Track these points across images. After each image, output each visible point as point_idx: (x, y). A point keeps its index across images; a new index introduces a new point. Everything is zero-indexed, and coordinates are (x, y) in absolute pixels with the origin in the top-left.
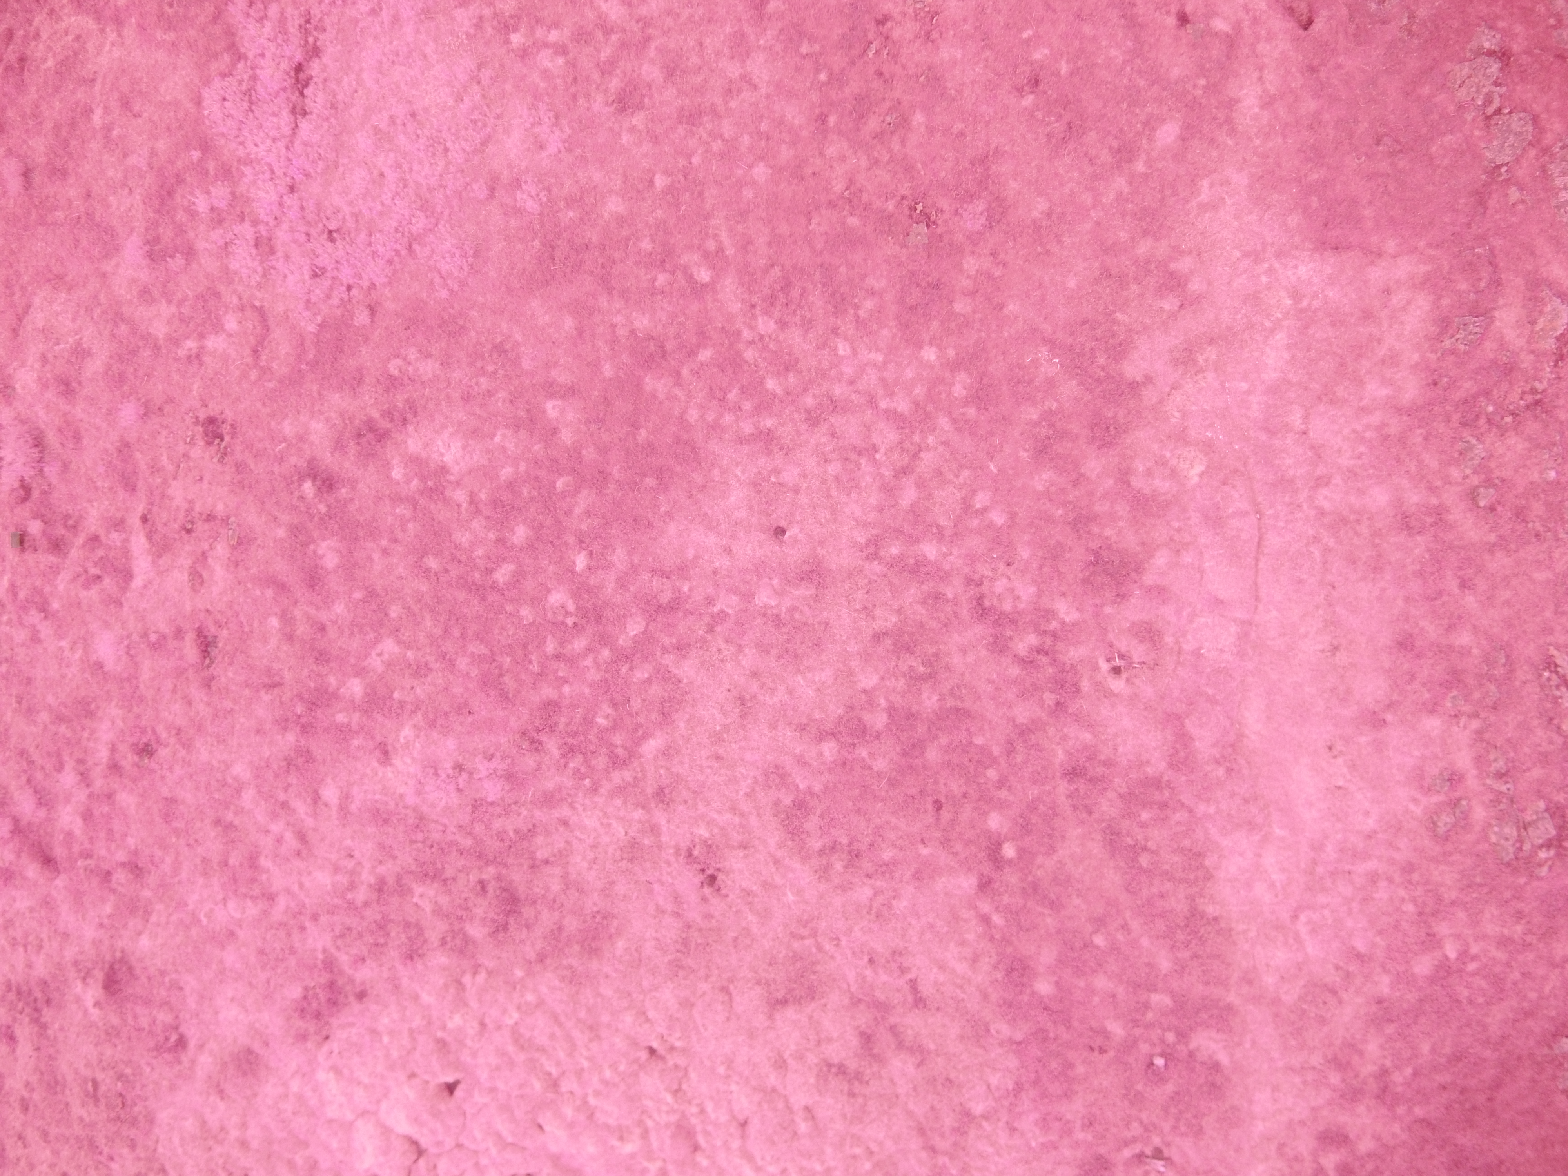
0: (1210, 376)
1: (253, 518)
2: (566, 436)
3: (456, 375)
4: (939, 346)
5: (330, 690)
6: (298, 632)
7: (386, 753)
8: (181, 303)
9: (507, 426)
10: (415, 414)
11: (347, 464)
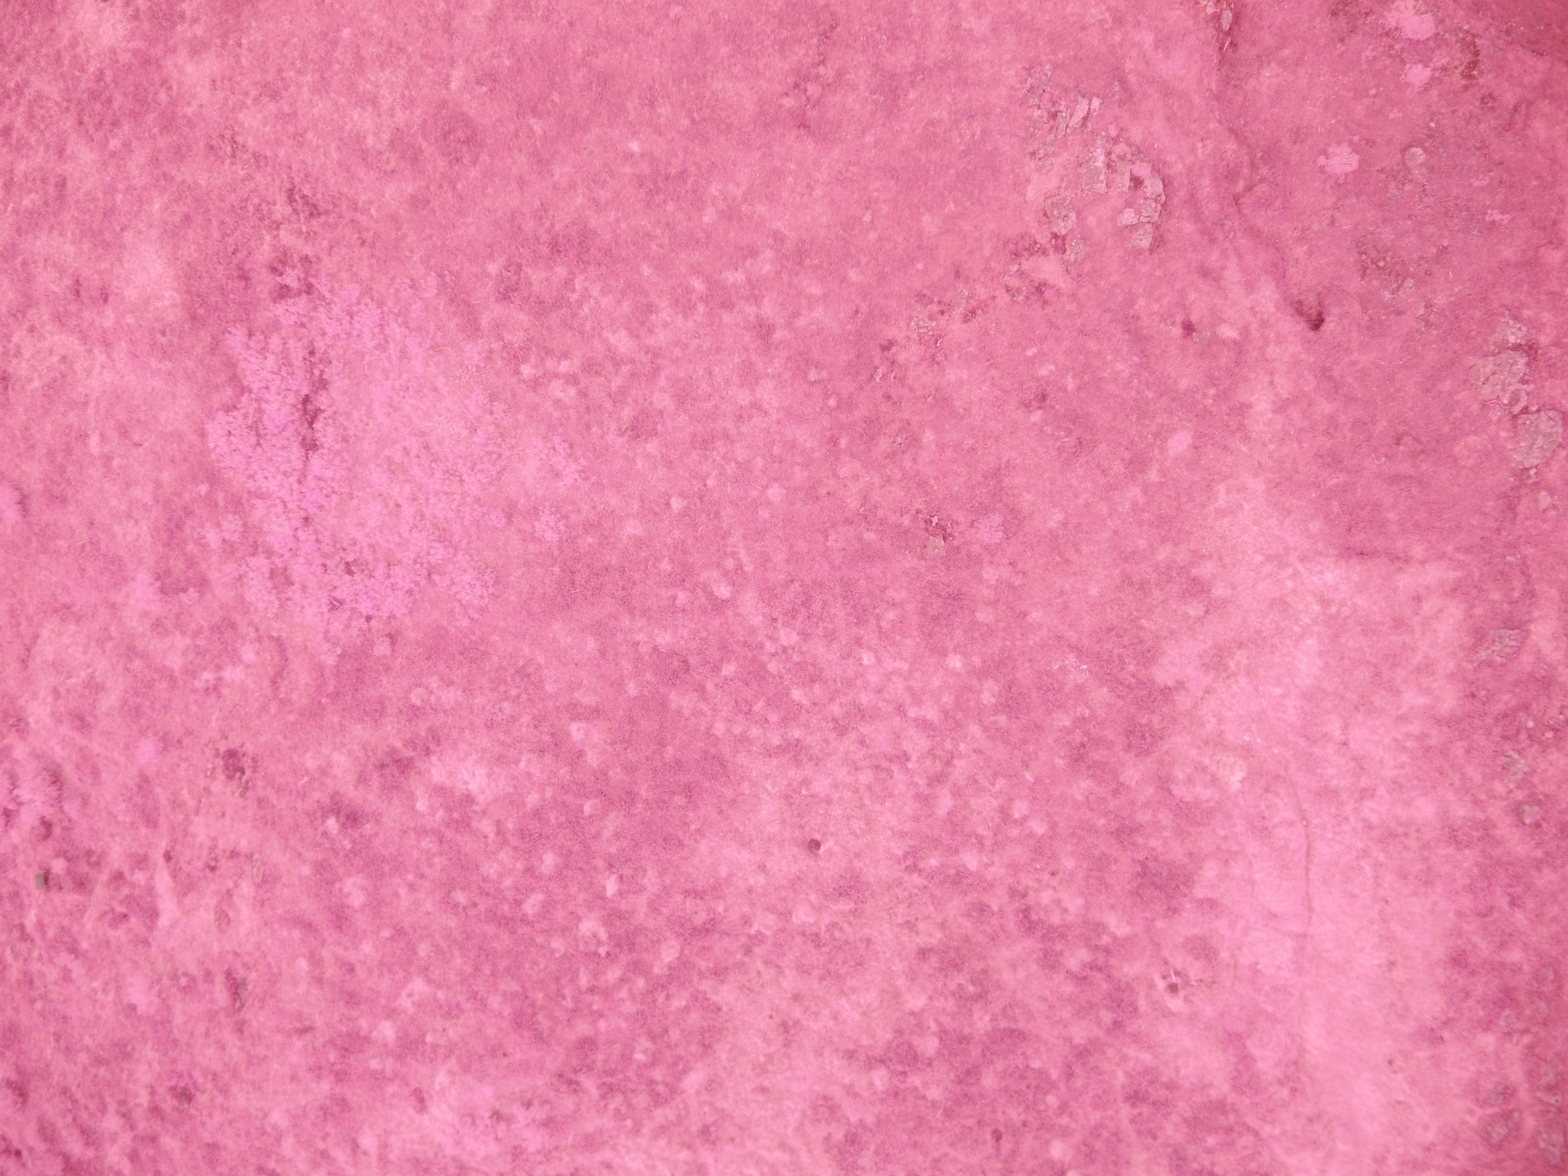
0: (1243, 681)
1: (277, 856)
2: (592, 759)
3: (479, 701)
4: (964, 654)
5: (363, 1033)
6: (327, 975)
7: (421, 1100)
8: (197, 633)
9: (532, 751)
10: (438, 743)
11: (371, 797)
